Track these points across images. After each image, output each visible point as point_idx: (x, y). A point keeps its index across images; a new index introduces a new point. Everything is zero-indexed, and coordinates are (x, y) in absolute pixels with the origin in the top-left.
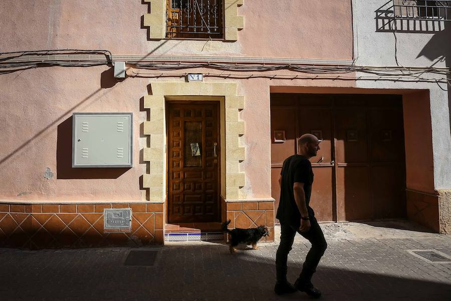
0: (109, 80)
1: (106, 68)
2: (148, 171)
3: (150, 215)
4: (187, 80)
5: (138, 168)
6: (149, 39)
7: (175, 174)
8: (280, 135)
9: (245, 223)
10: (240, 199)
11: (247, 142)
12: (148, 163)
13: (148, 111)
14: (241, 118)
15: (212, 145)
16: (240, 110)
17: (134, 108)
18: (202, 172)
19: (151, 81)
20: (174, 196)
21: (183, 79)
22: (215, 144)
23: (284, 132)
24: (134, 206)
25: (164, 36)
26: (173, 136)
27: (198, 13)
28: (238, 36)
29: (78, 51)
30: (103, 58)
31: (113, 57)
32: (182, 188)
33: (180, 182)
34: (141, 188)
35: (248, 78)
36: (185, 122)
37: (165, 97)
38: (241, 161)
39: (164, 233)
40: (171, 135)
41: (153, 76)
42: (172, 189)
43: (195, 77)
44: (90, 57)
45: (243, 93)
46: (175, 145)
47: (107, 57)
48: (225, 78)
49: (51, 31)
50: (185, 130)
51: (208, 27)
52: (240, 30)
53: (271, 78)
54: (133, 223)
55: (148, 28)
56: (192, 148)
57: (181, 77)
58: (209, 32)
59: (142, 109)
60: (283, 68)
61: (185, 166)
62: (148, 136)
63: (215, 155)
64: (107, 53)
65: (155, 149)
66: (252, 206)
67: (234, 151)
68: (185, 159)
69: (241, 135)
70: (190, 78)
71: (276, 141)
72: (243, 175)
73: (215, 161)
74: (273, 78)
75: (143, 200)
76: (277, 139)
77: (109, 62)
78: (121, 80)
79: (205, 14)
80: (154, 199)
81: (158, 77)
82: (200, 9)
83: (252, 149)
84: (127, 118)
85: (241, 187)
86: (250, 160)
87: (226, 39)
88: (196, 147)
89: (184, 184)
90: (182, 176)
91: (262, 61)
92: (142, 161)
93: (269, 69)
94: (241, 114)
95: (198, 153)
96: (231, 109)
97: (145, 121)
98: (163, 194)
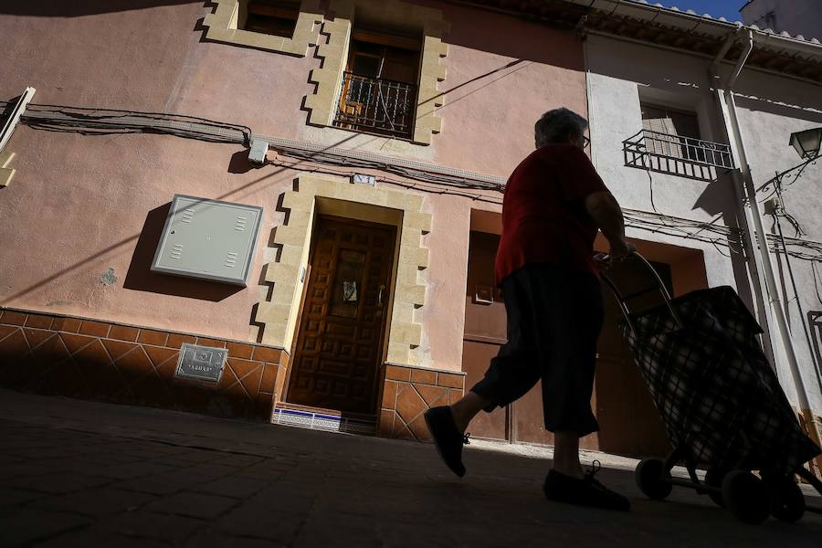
0: (241, 164)
1: (241, 148)
2: (269, 298)
3: (257, 364)
4: (352, 181)
5: (254, 290)
6: (308, 123)
7: (311, 324)
8: (484, 292)
9: (414, 405)
10: (409, 363)
11: (430, 279)
12: (271, 285)
13: (288, 211)
14: (424, 244)
15: (377, 289)
16: (425, 233)
17: (269, 206)
18: (356, 328)
19: (299, 175)
20: (304, 359)
21: (348, 179)
22: (382, 287)
23: (491, 289)
24: (233, 346)
25: (330, 124)
26: (319, 266)
27: (381, 106)
28: (432, 139)
29: (206, 122)
30: (240, 136)
31: (253, 137)
32: (318, 348)
33: (316, 338)
34: (253, 322)
35: (441, 193)
36: (341, 249)
37: (316, 197)
38: (417, 306)
39: (275, 408)
40: (316, 263)
41: (304, 168)
42: (301, 347)
43: (365, 179)
44: (220, 131)
45: (430, 211)
46: (319, 279)
47: (245, 135)
48: (409, 187)
49: (175, 93)
50: (339, 261)
51: (392, 124)
52: (434, 132)
53: (474, 199)
54: (224, 375)
55: (310, 110)
56: (345, 288)
57: (345, 176)
58: (393, 129)
59: (279, 208)
60: (491, 189)
61: (329, 313)
62: (280, 247)
63: (380, 304)
64: (247, 131)
65: (286, 266)
66: (428, 377)
67: (408, 289)
68: (331, 304)
69: (421, 268)
70: (357, 179)
71: (477, 300)
72: (418, 329)
73: (379, 313)
74: (477, 199)
75: (252, 340)
76: (480, 297)
77: (246, 142)
78: (258, 165)
79: (391, 110)
80: (268, 341)
81: (311, 171)
82: (385, 102)
83: (435, 291)
84: (255, 213)
85: (413, 347)
86: (432, 306)
87: (415, 140)
88: (351, 287)
89: (323, 342)
90: (321, 327)
91: (463, 175)
92: (262, 282)
93: (472, 187)
94: (425, 238)
95: (354, 297)
96: (411, 229)
97: (280, 224)
98: (284, 336)
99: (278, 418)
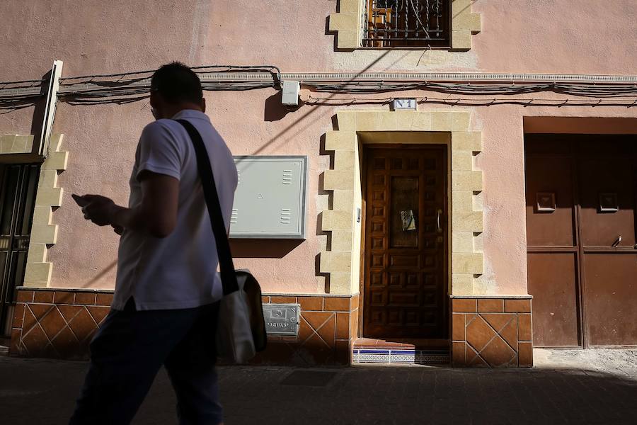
0: (276, 109)
1: (272, 92)
2: (329, 247)
3: (329, 315)
4: (392, 109)
5: (314, 242)
6: (336, 49)
7: (374, 259)
8: (546, 199)
9: (484, 334)
10: (475, 293)
11: (487, 203)
12: (329, 234)
13: (332, 154)
14: (477, 166)
15: (434, 214)
16: (475, 153)
17: (312, 151)
18: (419, 257)
19: (337, 110)
20: (373, 294)
21: (387, 106)
22: (440, 211)
23: (553, 195)
24: (304, 300)
25: (359, 44)
26: (373, 200)
27: (411, 12)
28: (472, 42)
29: (233, 69)
30: (268, 78)
31: (281, 77)
32: (385, 282)
33: (382, 273)
34: (318, 273)
35: (488, 105)
36: (393, 178)
37: (358, 133)
38: (476, 234)
39: (352, 349)
40: (370, 197)
41: (341, 102)
42: (369, 283)
43: (405, 104)
44: (248, 77)
45: (479, 128)
46: (375, 213)
47: (274, 75)
48: (453, 104)
49: (194, 40)
50: (393, 190)
51: (427, 31)
52: (474, 33)
53: (526, 105)
54: (301, 329)
55: (335, 33)
56: (403, 218)
57: (383, 104)
58: (428, 38)
59: (323, 152)
60: (545, 89)
61: (390, 246)
62: (331, 193)
63: (440, 230)
64: (274, 71)
65: (340, 212)
66: (495, 305)
67: (465, 217)
68: (391, 236)
69: (476, 193)
70: (397, 104)
71: (540, 209)
72: (479, 257)
73: (439, 239)
74: (529, 104)
75: (320, 292)
76: (542, 206)
77: (277, 84)
78: (293, 108)
79: (422, 14)
80: (336, 290)
81: (348, 104)
82: (415, 5)
83: (494, 214)
84: (299, 164)
85: (477, 276)
86: (492, 231)
87: (453, 47)
88: (408, 216)
89: (389, 274)
90: (385, 261)
91: (511, 79)
92: (320, 232)
93: (522, 91)
94: (476, 159)
95: (413, 227)
96: (461, 151)
97: (327, 169)
98: (350, 283)
99: (357, 359)
